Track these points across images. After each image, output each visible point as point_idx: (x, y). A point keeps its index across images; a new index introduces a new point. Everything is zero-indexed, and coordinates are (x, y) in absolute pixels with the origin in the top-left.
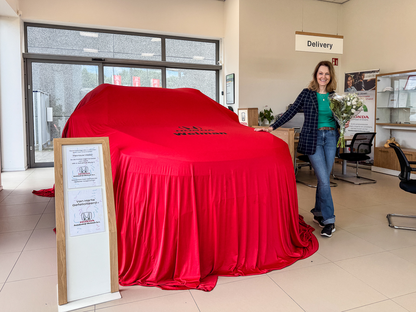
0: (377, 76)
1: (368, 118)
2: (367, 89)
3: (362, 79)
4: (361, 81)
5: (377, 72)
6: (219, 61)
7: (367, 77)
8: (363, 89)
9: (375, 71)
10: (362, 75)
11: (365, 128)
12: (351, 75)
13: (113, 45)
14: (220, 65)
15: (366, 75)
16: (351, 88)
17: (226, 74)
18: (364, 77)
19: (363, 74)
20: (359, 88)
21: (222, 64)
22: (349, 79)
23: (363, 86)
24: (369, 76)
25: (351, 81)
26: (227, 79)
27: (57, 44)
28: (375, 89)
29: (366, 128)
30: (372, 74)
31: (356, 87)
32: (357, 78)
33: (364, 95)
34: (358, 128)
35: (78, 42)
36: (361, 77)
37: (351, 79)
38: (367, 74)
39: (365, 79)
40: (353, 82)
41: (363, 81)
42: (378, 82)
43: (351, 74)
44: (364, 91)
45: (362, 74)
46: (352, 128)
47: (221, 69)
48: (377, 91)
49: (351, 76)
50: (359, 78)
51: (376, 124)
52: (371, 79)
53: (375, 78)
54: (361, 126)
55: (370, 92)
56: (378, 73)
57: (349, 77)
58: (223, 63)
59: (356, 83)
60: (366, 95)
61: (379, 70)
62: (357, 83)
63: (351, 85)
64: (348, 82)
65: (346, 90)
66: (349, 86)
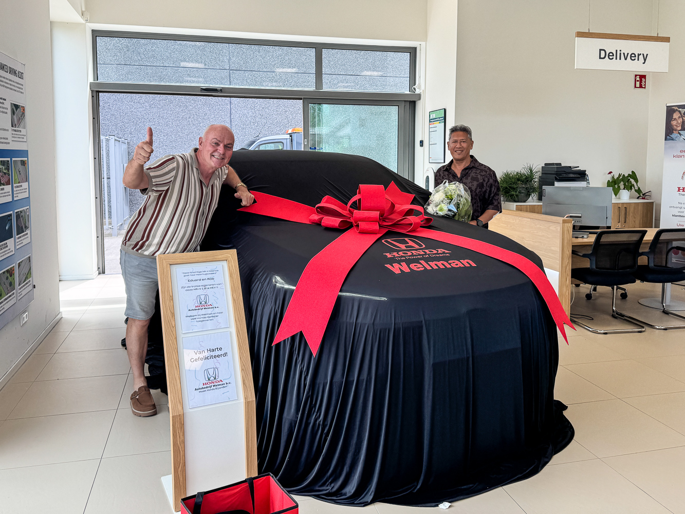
6: (415, 85)
12: (680, 110)
13: (228, 58)
14: (417, 92)
16: (680, 134)
17: (429, 109)
21: (421, 91)
22: (676, 115)
25: (680, 121)
26: (431, 118)
27: (139, 58)
35: (172, 54)
37: (679, 117)
43: (680, 107)
47: (420, 99)
49: (680, 112)
58: (423, 87)
63: (680, 128)
64: (674, 123)
65: (668, 137)
66: (676, 130)
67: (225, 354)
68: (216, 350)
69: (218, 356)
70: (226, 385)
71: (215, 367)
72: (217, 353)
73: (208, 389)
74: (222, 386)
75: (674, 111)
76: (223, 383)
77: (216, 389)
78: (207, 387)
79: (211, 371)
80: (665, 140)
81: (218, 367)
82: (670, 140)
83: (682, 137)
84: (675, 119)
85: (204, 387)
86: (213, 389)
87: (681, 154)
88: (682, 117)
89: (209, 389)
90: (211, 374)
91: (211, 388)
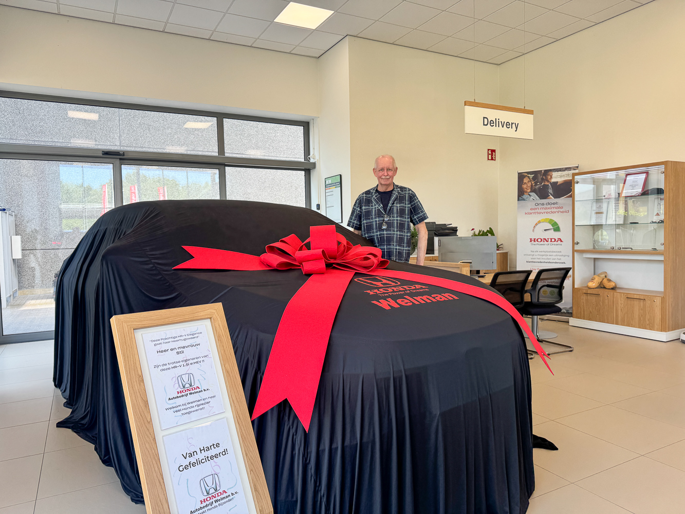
0: (574, 175)
1: (561, 241)
2: (557, 195)
3: (548, 181)
4: (546, 183)
5: (574, 169)
6: (309, 155)
7: (557, 178)
8: (551, 196)
9: (570, 168)
10: (549, 175)
11: (556, 257)
12: (529, 175)
14: (312, 161)
15: (554, 174)
16: (530, 195)
17: (324, 176)
18: (551, 177)
19: (550, 173)
20: (543, 194)
21: (316, 160)
22: (526, 180)
23: (551, 191)
24: (561, 177)
25: (529, 184)
26: (327, 183)
28: (572, 196)
29: (559, 257)
30: (566, 172)
31: (539, 194)
32: (540, 180)
33: (553, 206)
34: (544, 257)
36: (547, 178)
37: (529, 182)
38: (556, 173)
39: (553, 180)
40: (532, 185)
41: (551, 183)
42: (576, 185)
43: (528, 173)
44: (552, 199)
45: (548, 173)
46: (534, 257)
47: (314, 167)
48: (576, 200)
49: (529, 177)
50: (542, 179)
51: (574, 251)
52: (564, 181)
53: (571, 178)
54: (548, 254)
55: (562, 201)
56: (577, 171)
57: (525, 177)
58: (317, 157)
59: (538, 186)
60: (555, 206)
61: (578, 167)
62: (539, 188)
63: (529, 191)
64: (524, 186)
65: (520, 198)
66: (526, 192)
67: (225, 452)
68: (212, 447)
69: (216, 456)
70: (231, 497)
71: (213, 473)
72: (213, 452)
73: (208, 508)
74: (227, 499)
75: (524, 177)
76: (227, 494)
77: (219, 505)
78: (207, 506)
79: (209, 480)
80: (518, 200)
81: (217, 472)
82: (522, 200)
83: (532, 197)
84: (525, 183)
85: (202, 506)
86: (216, 507)
87: (531, 211)
88: (531, 181)
89: (210, 507)
90: (210, 484)
91: (213, 506)
